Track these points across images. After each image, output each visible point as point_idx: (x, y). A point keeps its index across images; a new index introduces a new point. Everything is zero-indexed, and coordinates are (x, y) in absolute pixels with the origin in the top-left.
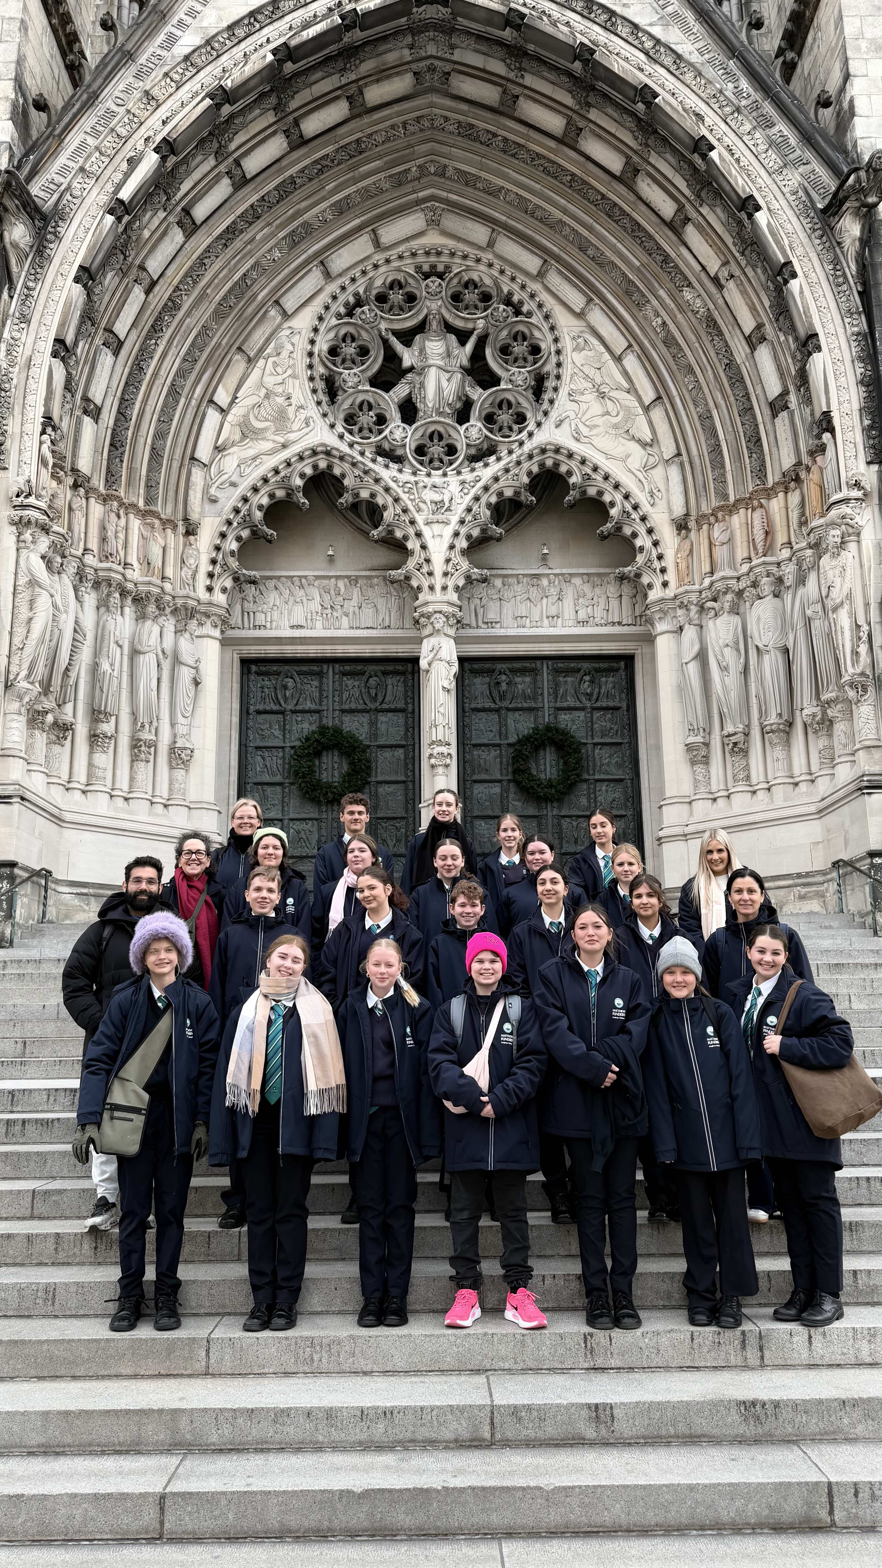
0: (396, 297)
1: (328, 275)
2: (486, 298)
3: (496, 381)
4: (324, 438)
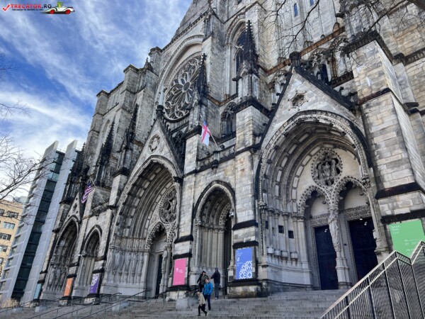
1: (162, 195)
4: (159, 220)
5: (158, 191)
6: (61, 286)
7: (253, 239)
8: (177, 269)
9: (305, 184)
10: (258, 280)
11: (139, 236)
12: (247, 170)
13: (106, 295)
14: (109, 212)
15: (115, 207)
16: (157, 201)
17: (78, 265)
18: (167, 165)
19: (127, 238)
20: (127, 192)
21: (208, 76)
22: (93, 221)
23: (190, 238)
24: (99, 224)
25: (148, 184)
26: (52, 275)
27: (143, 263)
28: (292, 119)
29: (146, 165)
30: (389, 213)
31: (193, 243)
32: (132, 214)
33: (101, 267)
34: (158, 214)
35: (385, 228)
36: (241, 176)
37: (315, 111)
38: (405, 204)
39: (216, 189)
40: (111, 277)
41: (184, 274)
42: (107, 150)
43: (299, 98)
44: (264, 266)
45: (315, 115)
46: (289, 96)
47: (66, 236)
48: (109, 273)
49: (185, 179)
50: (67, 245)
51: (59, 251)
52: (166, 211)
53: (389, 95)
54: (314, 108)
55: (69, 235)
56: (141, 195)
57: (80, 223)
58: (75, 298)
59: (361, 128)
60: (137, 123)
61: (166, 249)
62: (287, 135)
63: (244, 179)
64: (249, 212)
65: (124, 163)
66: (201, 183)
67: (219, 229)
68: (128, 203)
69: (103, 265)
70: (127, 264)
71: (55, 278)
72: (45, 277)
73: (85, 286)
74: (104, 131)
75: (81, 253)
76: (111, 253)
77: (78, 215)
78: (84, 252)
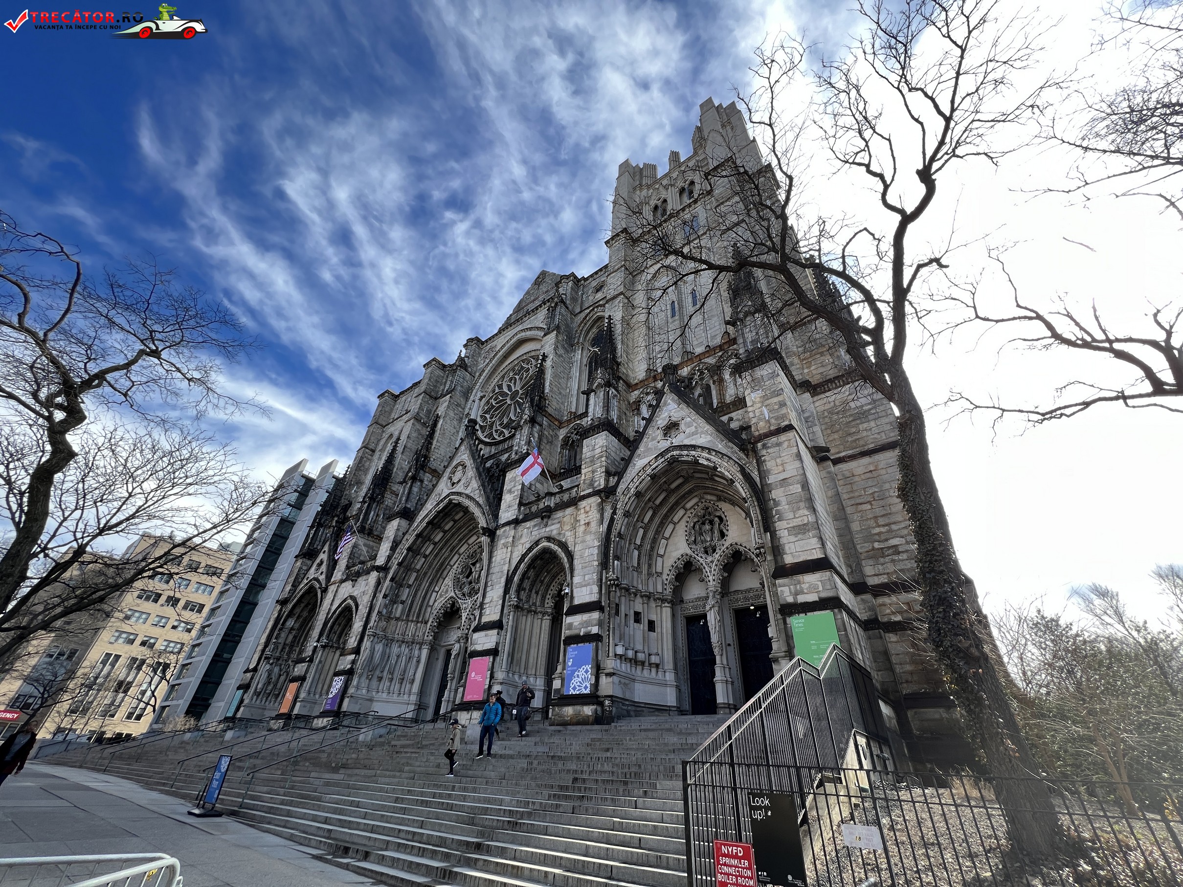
1: (460, 555)
4: (453, 594)
5: (454, 548)
6: (277, 696)
7: (595, 630)
8: (473, 674)
9: (677, 549)
10: (598, 697)
11: (418, 617)
12: (594, 525)
13: (353, 713)
14: (374, 575)
15: (384, 569)
16: (452, 563)
17: (311, 660)
18: (473, 508)
19: (397, 619)
20: (407, 546)
21: (547, 384)
22: (346, 589)
23: (498, 625)
24: (355, 594)
25: (441, 535)
26: (265, 676)
27: (418, 662)
28: (662, 455)
29: (442, 505)
30: (790, 600)
31: (503, 632)
32: (411, 582)
33: (349, 666)
34: (451, 584)
35: (785, 623)
36: (585, 532)
37: (694, 447)
38: (813, 589)
39: (546, 551)
40: (364, 682)
41: (484, 681)
42: (383, 480)
43: (672, 427)
44: (607, 675)
45: (693, 453)
46: (659, 422)
47: (298, 611)
48: (360, 677)
49: (498, 532)
50: (297, 626)
51: (283, 635)
52: (465, 580)
53: (791, 434)
54: (693, 443)
55: (302, 611)
56: (427, 553)
57: (325, 591)
58: (298, 717)
59: (755, 475)
60: (435, 442)
61: (458, 641)
62: (653, 477)
63: (588, 538)
64: (591, 589)
65: (407, 501)
66: (522, 541)
67: (544, 614)
68: (405, 564)
69: (353, 662)
70: (393, 662)
71: (268, 682)
72: (252, 678)
73: (317, 696)
74: (382, 450)
75: (318, 641)
76: (369, 644)
77: (322, 578)
78: (324, 640)
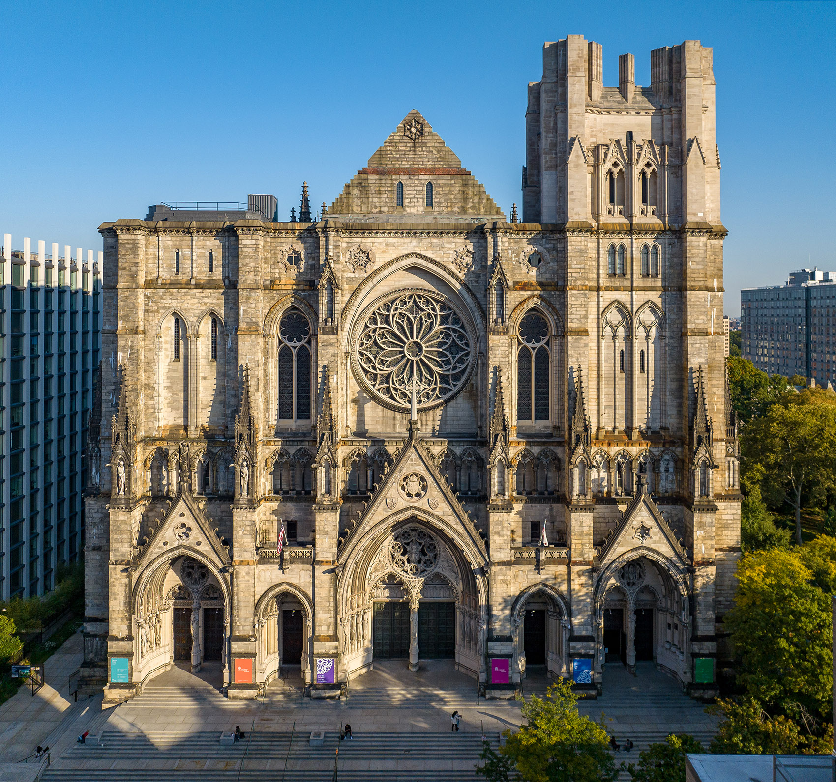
0: (406, 535)
2: (425, 535)
3: (427, 555)
4: (390, 570)
8: (496, 668)
10: (595, 684)
11: (360, 589)
12: (586, 586)
17: (256, 639)
22: (270, 573)
23: (511, 639)
27: (366, 623)
28: (636, 549)
29: (402, 517)
30: (697, 651)
31: (514, 643)
33: (334, 651)
34: (386, 561)
35: (693, 660)
38: (707, 648)
39: (541, 591)
41: (508, 673)
44: (598, 673)
45: (656, 556)
46: (634, 523)
49: (493, 568)
53: (713, 568)
57: (227, 570)
64: (587, 628)
66: (519, 580)
68: (360, 562)
69: (337, 648)
77: (205, 550)
